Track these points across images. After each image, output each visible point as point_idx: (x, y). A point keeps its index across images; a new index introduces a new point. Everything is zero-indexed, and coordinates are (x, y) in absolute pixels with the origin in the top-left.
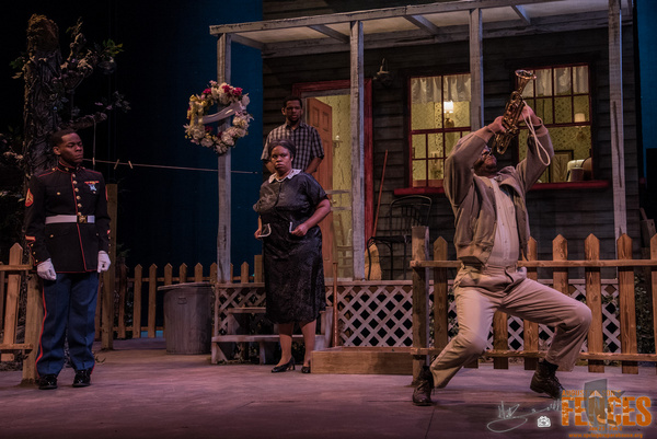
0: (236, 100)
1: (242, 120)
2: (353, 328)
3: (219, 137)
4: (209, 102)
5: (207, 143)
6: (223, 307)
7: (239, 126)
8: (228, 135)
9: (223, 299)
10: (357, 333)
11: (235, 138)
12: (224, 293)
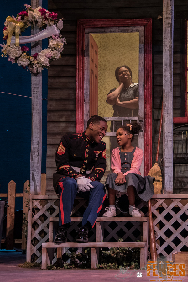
0: (52, 23)
1: (58, 43)
2: (164, 237)
3: (35, 56)
4: (25, 24)
5: (24, 62)
6: (36, 217)
7: (55, 49)
8: (44, 56)
9: (35, 210)
10: (169, 241)
11: (51, 60)
12: (37, 204)
